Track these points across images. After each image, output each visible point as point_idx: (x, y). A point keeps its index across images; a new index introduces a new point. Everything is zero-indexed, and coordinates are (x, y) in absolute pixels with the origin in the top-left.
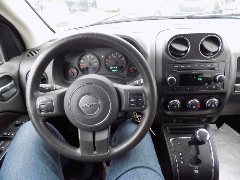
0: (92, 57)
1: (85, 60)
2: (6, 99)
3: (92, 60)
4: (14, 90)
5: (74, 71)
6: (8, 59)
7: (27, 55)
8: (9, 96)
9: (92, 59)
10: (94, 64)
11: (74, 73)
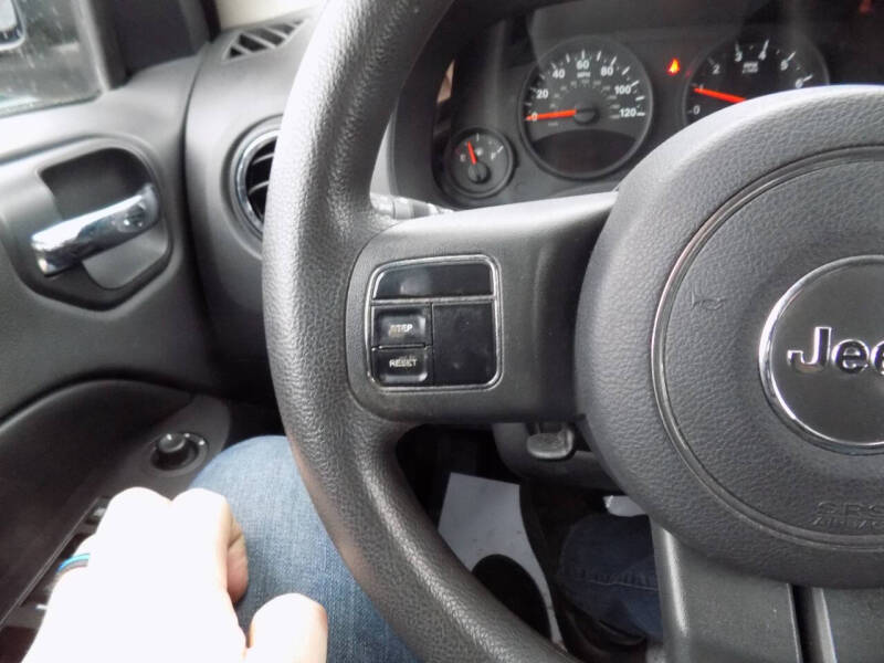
0: (606, 71)
1: (564, 88)
2: (109, 297)
3: (608, 88)
4: (153, 246)
5: (493, 156)
6: (122, 74)
7: (226, 52)
8: (129, 279)
9: (606, 80)
10: (617, 112)
11: (489, 165)
